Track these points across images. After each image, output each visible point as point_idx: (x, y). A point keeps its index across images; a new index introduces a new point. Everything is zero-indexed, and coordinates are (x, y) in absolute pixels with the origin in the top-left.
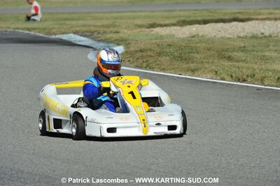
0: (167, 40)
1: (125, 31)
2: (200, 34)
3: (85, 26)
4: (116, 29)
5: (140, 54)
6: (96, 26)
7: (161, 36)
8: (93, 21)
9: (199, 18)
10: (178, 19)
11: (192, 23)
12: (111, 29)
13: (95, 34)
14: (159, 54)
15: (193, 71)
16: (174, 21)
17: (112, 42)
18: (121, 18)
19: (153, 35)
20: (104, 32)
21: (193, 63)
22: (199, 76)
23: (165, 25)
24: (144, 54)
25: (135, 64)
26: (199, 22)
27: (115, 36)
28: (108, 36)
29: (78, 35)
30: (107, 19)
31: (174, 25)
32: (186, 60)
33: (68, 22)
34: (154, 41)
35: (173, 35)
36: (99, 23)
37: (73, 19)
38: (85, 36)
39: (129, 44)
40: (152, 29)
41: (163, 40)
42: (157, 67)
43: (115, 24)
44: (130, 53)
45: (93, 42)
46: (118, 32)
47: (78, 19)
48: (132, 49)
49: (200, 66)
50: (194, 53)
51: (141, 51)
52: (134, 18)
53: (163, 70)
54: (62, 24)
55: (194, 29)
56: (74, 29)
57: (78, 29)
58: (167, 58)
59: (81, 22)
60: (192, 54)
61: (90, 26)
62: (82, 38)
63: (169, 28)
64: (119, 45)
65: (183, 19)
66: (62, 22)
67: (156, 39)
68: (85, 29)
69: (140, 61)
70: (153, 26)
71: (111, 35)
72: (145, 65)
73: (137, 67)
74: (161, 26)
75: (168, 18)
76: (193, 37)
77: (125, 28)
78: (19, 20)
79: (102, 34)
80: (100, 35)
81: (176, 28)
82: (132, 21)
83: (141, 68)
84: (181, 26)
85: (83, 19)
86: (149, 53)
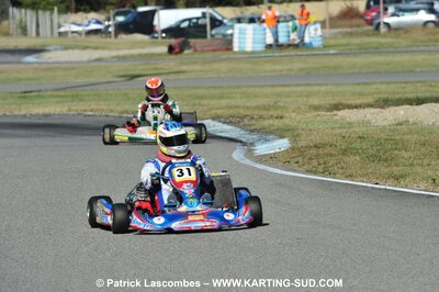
0: (357, 129)
1: (293, 115)
2: (411, 120)
3: (230, 108)
4: (279, 113)
5: (314, 151)
6: (248, 108)
7: (349, 123)
8: (244, 100)
9: (410, 96)
10: (376, 97)
11: (399, 102)
12: (271, 113)
13: (246, 121)
14: (344, 152)
15: (397, 179)
16: (370, 100)
17: (272, 133)
18: (288, 95)
19: (336, 121)
20: (261, 117)
21: (396, 165)
22: (406, 187)
23: (356, 107)
24: (321, 151)
25: (306, 167)
26: (410, 102)
27: (276, 123)
28: (266, 123)
29: (220, 121)
30: (266, 96)
31: (370, 106)
32: (386, 160)
33: (205, 102)
34: (338, 131)
35: (369, 122)
36: (253, 103)
37: (213, 97)
38: (230, 123)
39: (298, 135)
40: (335, 112)
41: (351, 130)
42: (341, 171)
43: (279, 104)
44: (299, 150)
45: (242, 132)
46: (281, 118)
47: (222, 97)
48: (302, 143)
49: (408, 169)
50: (399, 150)
51: (316, 146)
52: (309, 95)
53: (350, 176)
54: (194, 105)
55: (402, 112)
56: (213, 112)
57: (219, 112)
58: (357, 158)
59: (224, 102)
60: (396, 152)
61: (238, 107)
62: (226, 127)
63: (361, 111)
64: (282, 137)
65: (385, 96)
66: (197, 102)
67: (340, 128)
68: (231, 112)
69: (315, 163)
70: (337, 107)
71: (271, 122)
72: (321, 169)
73: (308, 172)
74: (350, 107)
75: (361, 94)
76: (400, 124)
77: (294, 111)
78: (129, 99)
79: (257, 120)
80: (253, 122)
81: (372, 110)
82: (305, 99)
83: (315, 173)
84: (382, 107)
85: (228, 98)
86: (328, 150)
